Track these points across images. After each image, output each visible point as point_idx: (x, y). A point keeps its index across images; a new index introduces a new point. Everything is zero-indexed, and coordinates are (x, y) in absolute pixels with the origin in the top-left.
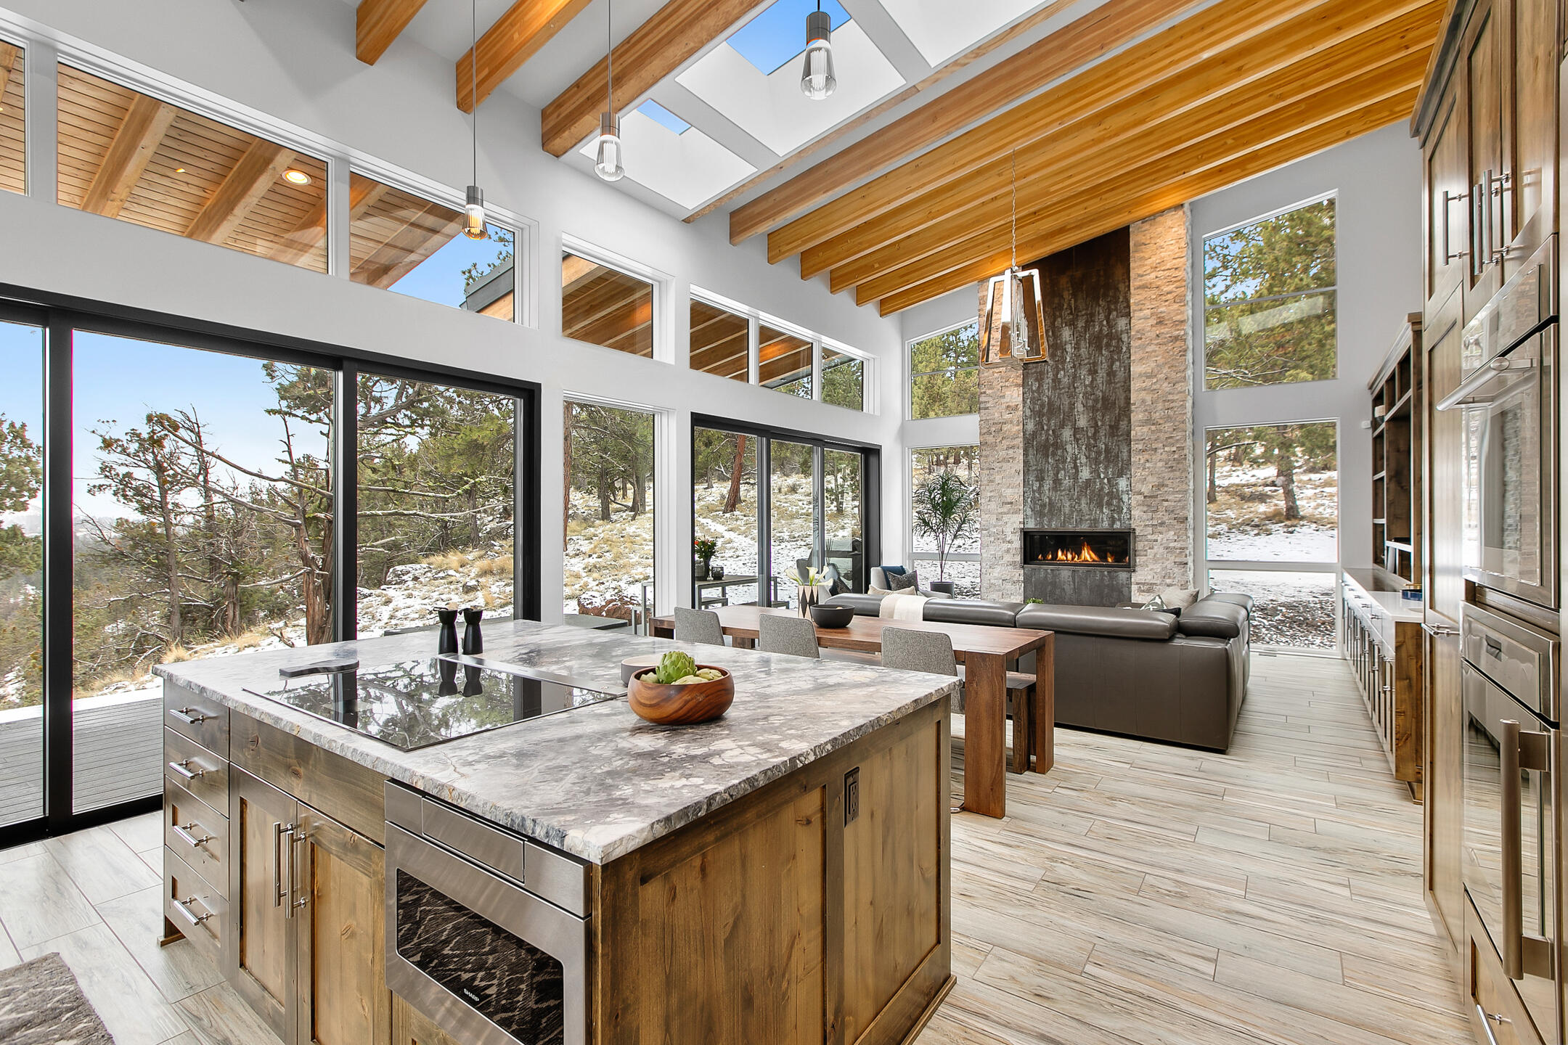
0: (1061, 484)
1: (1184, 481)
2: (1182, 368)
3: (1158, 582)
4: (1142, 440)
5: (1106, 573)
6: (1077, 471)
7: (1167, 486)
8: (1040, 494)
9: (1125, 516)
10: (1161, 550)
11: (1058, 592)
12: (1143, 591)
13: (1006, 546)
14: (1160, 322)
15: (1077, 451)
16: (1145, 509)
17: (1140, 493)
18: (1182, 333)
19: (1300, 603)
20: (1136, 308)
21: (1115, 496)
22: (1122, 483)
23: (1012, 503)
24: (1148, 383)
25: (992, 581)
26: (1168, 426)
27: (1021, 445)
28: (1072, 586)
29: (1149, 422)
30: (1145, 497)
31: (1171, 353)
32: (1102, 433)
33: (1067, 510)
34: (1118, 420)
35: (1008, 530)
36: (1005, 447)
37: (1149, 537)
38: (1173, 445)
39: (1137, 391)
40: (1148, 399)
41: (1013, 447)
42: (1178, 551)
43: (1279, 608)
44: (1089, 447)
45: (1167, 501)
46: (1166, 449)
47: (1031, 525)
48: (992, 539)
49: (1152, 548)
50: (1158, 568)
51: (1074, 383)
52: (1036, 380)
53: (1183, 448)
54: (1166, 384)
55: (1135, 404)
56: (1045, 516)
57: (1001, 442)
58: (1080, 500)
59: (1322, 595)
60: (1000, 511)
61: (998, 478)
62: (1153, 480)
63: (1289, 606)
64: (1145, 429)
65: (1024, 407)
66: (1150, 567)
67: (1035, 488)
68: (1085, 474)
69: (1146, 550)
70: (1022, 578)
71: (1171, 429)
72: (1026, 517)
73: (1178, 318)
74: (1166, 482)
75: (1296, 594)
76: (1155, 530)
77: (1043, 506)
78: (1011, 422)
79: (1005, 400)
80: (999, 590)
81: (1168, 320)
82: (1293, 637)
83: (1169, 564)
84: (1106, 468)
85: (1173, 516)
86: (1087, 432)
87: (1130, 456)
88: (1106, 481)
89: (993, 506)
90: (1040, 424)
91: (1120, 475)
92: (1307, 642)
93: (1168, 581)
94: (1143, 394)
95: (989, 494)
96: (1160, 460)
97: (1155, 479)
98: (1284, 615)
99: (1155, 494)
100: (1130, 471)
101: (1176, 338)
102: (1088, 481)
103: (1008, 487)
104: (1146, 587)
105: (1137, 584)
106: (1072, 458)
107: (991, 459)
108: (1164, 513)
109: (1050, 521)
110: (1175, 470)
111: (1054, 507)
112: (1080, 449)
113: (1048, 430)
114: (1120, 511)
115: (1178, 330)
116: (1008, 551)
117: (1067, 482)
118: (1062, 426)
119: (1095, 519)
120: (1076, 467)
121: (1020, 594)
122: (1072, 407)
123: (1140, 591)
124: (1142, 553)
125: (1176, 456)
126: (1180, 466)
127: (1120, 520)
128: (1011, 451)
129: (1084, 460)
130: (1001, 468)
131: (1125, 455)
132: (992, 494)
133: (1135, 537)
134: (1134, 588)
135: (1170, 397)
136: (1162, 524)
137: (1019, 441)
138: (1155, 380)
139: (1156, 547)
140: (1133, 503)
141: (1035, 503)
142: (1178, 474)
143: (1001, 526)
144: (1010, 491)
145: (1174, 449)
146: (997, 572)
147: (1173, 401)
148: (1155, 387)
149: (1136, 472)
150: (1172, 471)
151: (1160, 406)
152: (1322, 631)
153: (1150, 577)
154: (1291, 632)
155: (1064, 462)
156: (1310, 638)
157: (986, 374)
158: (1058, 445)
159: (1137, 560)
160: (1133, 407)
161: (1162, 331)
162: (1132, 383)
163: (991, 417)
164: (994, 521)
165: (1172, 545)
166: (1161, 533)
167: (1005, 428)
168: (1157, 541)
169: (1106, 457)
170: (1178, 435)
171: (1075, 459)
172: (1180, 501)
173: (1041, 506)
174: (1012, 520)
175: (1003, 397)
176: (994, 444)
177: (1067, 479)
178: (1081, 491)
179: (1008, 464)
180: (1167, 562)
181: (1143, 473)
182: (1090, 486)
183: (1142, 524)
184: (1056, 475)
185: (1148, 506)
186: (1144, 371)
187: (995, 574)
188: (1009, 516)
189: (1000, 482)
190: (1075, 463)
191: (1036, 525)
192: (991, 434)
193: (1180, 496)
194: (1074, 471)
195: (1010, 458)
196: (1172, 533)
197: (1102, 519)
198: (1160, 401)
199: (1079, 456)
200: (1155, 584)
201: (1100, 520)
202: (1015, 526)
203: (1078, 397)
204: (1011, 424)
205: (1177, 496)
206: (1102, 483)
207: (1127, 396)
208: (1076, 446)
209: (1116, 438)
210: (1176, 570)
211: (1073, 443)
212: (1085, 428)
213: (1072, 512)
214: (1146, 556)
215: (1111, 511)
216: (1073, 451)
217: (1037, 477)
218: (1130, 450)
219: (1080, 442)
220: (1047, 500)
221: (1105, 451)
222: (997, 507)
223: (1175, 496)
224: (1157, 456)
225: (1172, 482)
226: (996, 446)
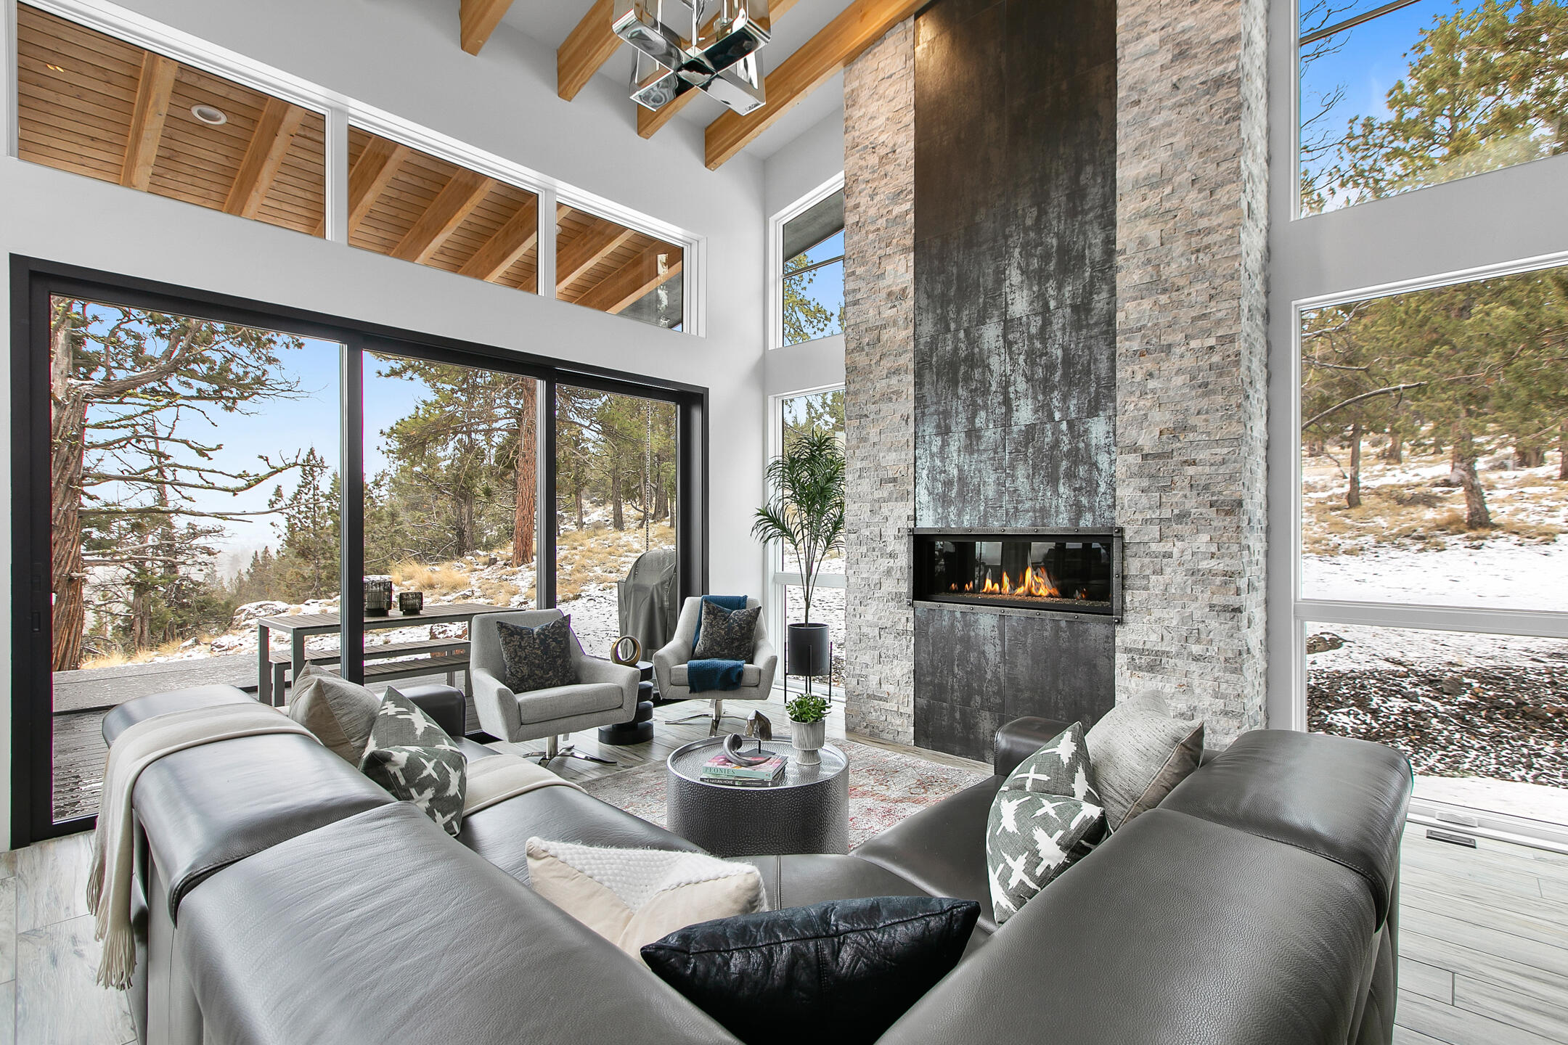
0: (979, 438)
1: (1236, 414)
2: (1232, 149)
3: (1174, 649)
4: (1140, 329)
5: (1063, 624)
6: (1009, 410)
7: (1194, 429)
8: (942, 460)
9: (1102, 501)
10: (1180, 578)
11: (973, 657)
12: (1140, 668)
13: (885, 563)
14: (1182, 54)
15: (1009, 368)
16: (1145, 483)
17: (1134, 449)
18: (1232, 66)
19: (1508, 671)
20: (1129, 36)
21: (1081, 457)
22: (1098, 429)
23: (894, 480)
24: (1153, 199)
25: (864, 630)
26: (1198, 291)
27: (911, 366)
28: (999, 649)
29: (1157, 285)
30: (1145, 457)
31: (1206, 119)
32: (1057, 323)
33: (990, 491)
34: (1090, 291)
35: (890, 532)
36: (885, 372)
37: (1154, 547)
39: (1130, 220)
40: (1153, 235)
41: (897, 372)
42: (1218, 580)
43: (1466, 680)
44: (1032, 357)
45: (1194, 463)
46: (1194, 344)
47: (928, 522)
48: (864, 549)
49: (1161, 572)
50: (1172, 616)
51: (1004, 226)
52: (938, 234)
53: (1231, 339)
54: (1193, 195)
56: (950, 503)
57: (878, 363)
58: (1013, 467)
59: (1551, 656)
60: (877, 495)
61: (873, 433)
62: (1163, 418)
63: (1485, 677)
64: (1146, 304)
65: (916, 290)
66: (1157, 613)
67: (934, 449)
68: (1025, 414)
69: (1146, 577)
70: (911, 626)
71: (1205, 297)
72: (918, 506)
73: (1223, 33)
74: (1193, 421)
75: (1497, 652)
76: (1166, 532)
77: (948, 484)
78: (895, 323)
79: (886, 282)
80: (874, 648)
81: (1200, 44)
82: (1496, 739)
83: (1198, 609)
84: (1065, 398)
85: (1208, 497)
86: (1028, 325)
87: (1113, 369)
88: (1064, 426)
89: (865, 486)
90: (943, 320)
91: (1093, 410)
92: (1525, 751)
93: (1196, 649)
94: (1143, 225)
95: (859, 465)
96: (1179, 371)
97: (1168, 415)
98: (1475, 695)
99: (1168, 448)
100: (1114, 400)
101: (1218, 83)
102: (1030, 431)
103: (890, 449)
104: (1144, 661)
105: (1128, 650)
106: (1000, 383)
107: (862, 398)
108: (1187, 492)
109: (960, 514)
110: (1214, 392)
111: (967, 484)
112: (1014, 363)
113: (957, 330)
114: (1092, 488)
115: (1222, 62)
116: (889, 572)
117: (991, 435)
118: (982, 320)
119: (1043, 509)
120: (1007, 402)
121: (907, 657)
122: (1000, 272)
123: (1134, 667)
124: (1138, 582)
125: (1216, 358)
126: (1226, 381)
127: (1092, 509)
128: (894, 380)
129: (1021, 385)
130: (878, 412)
131: (1103, 367)
132: (864, 464)
133: (1124, 546)
134: (1121, 659)
135: (1203, 223)
136: (1182, 517)
137: (907, 360)
138: (1168, 190)
139: (1168, 570)
140: (1120, 470)
141: (934, 479)
142: (1219, 399)
143: (877, 524)
144: (893, 456)
145: (1211, 341)
146: (871, 613)
147: (1209, 231)
148: (1167, 205)
149: (1128, 403)
150: (1205, 395)
151: (1179, 247)
152: (1556, 730)
153: (1154, 637)
154: (1492, 728)
155: (986, 392)
156: (1532, 742)
158: (976, 361)
159: (1128, 599)
160: (1119, 260)
161: (1185, 74)
162: (1119, 204)
163: (864, 318)
164: (866, 516)
165: (1205, 565)
166: (1179, 537)
167: (886, 335)
168: (1170, 555)
169: (1065, 375)
170: (1220, 309)
171: (1006, 385)
172: (1224, 462)
173: (944, 483)
174: (896, 514)
175: (882, 276)
176: (867, 368)
177: (991, 426)
178: (1018, 451)
179: (890, 404)
180: (1194, 605)
181: (1141, 403)
182: (1033, 440)
183: (1139, 516)
184: (971, 420)
185: (1152, 476)
186: (1144, 174)
187: (869, 617)
188: (891, 504)
189: (876, 440)
190: (1006, 394)
191: (937, 522)
192: (863, 350)
193: (1225, 451)
194: (1003, 411)
195: (893, 393)
196: (1205, 537)
197: (1057, 507)
198: (1180, 235)
199: (1012, 378)
200: (1167, 654)
201: (1053, 510)
202: (900, 525)
203: (1011, 256)
204: (894, 326)
205: (1218, 450)
206: (1057, 431)
207: (1107, 237)
208: (1008, 358)
209: (1084, 332)
210: (1214, 624)
211: (1003, 351)
212: (1024, 319)
213: (1000, 494)
214: (1146, 588)
215: (1075, 490)
216: (1003, 368)
217: (938, 426)
218: (1114, 354)
219: (1015, 348)
220: (955, 472)
221: (1064, 361)
222: (872, 488)
223: (1213, 451)
224: (1174, 362)
225: (1206, 420)
226: (871, 372)
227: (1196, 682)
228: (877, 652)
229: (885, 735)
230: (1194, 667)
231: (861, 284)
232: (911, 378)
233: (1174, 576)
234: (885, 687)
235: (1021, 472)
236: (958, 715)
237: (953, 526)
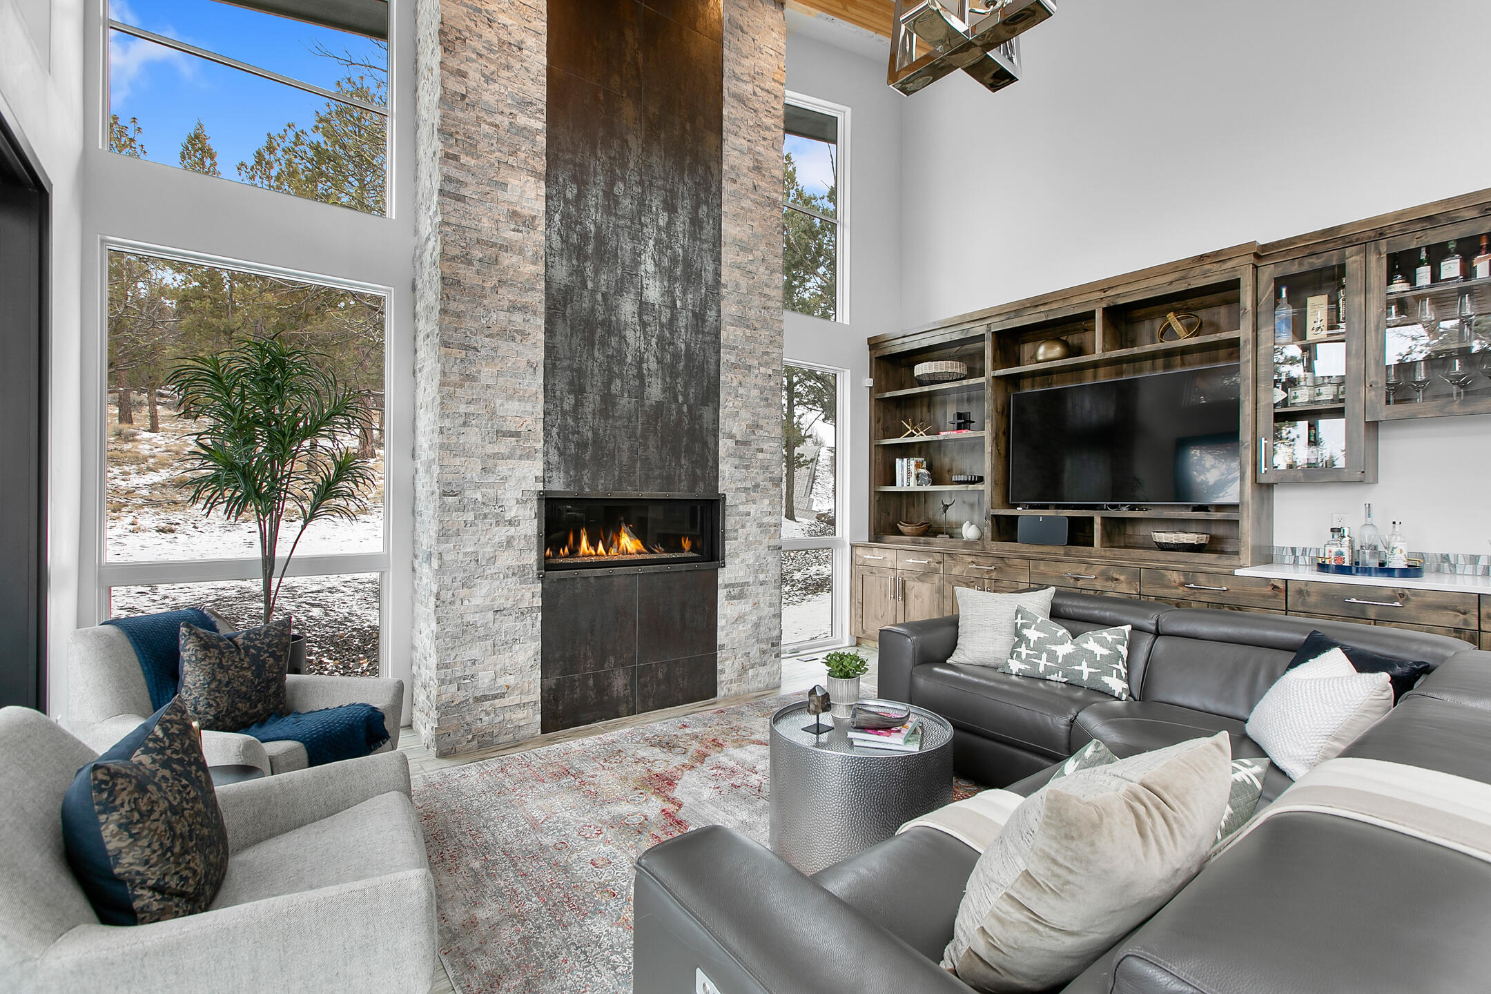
0: (614, 404)
3: (751, 580)
4: (734, 348)
6: (642, 385)
7: (761, 428)
8: (576, 419)
9: (710, 473)
10: (754, 530)
11: (607, 620)
12: (734, 598)
13: (502, 533)
14: (758, 168)
15: (642, 345)
16: (737, 462)
17: (731, 436)
21: (697, 436)
22: (707, 416)
23: (517, 434)
24: (742, 258)
25: (469, 618)
26: (764, 335)
27: (541, 308)
29: (742, 321)
30: (737, 442)
32: (682, 322)
33: (625, 457)
34: (704, 305)
35: (510, 496)
36: (506, 304)
37: (741, 508)
38: (767, 364)
39: (730, 265)
40: (743, 283)
41: (524, 308)
42: (772, 529)
44: (662, 342)
45: (761, 451)
46: (762, 370)
47: (558, 485)
48: (470, 516)
49: (743, 527)
50: (750, 557)
51: (640, 213)
52: (574, 179)
54: (762, 269)
55: (726, 287)
56: (584, 466)
57: (495, 289)
58: (645, 439)
60: (491, 449)
61: (487, 373)
62: (746, 417)
64: (739, 332)
65: (548, 226)
66: (741, 556)
67: (567, 407)
68: (655, 391)
69: (736, 531)
70: (538, 602)
72: (548, 466)
74: (761, 422)
76: (748, 497)
77: (582, 445)
78: (521, 252)
79: (506, 196)
80: (486, 637)
83: (762, 550)
84: (686, 386)
85: (767, 475)
86: (660, 313)
87: (718, 372)
88: (685, 409)
89: (473, 437)
90: (578, 272)
91: (705, 401)
93: (762, 577)
94: (736, 273)
95: (463, 409)
96: (755, 386)
97: (749, 415)
99: (749, 439)
101: (774, 204)
102: (659, 407)
103: (511, 398)
104: (736, 591)
105: (726, 586)
106: (634, 358)
107: (468, 323)
108: (759, 470)
109: (594, 478)
111: (602, 449)
112: (648, 343)
113: (594, 291)
114: (703, 462)
115: (777, 191)
116: (509, 542)
117: (625, 403)
118: (620, 290)
119: (668, 478)
120: (640, 376)
121: (532, 638)
122: (636, 254)
123: (730, 597)
124: (732, 535)
125: (772, 384)
126: (775, 399)
127: (703, 480)
128: (518, 317)
129: (653, 365)
130: (494, 349)
131: (712, 367)
132: (472, 408)
133: (725, 509)
134: (722, 593)
135: (767, 291)
136: (756, 487)
137: (537, 298)
138: (751, 258)
139: (748, 524)
140: (722, 451)
141: (566, 439)
142: (773, 411)
143: (492, 485)
144: (514, 407)
145: (770, 372)
146: (480, 595)
147: (769, 298)
148: (750, 267)
149: (726, 401)
150: (769, 406)
151: (756, 300)
153: (742, 573)
155: (622, 362)
157: (460, 114)
158: (613, 328)
160: (723, 291)
161: (761, 183)
162: (723, 250)
163: (473, 224)
164: (474, 474)
165: (766, 520)
166: (754, 502)
167: (507, 259)
168: (749, 514)
169: (686, 367)
170: (775, 352)
171: (639, 361)
173: (578, 445)
174: (518, 473)
175: (503, 186)
176: (479, 289)
177: (626, 395)
178: (649, 423)
179: (513, 344)
180: (761, 548)
181: (736, 403)
182: (662, 416)
183: (733, 486)
184: (608, 384)
185: (741, 457)
186: (738, 238)
187: (477, 601)
188: (511, 463)
189: (491, 381)
190: (640, 369)
191: (568, 485)
192: (470, 263)
193: (776, 445)
194: (637, 383)
195: (516, 331)
196: (766, 502)
197: (680, 476)
198: (757, 292)
199: (646, 356)
200: (747, 584)
201: (677, 478)
202: (524, 486)
203: (646, 245)
204: (519, 254)
205: (772, 444)
206: (680, 412)
207: (716, 269)
208: (642, 338)
209: (701, 336)
210: (770, 559)
211: (638, 328)
212: (657, 306)
213: (633, 460)
214: (736, 539)
215: (693, 462)
216: (638, 344)
217: (571, 383)
218: (719, 360)
219: (648, 329)
220: (590, 434)
221: (686, 354)
222: (483, 440)
223: (770, 444)
224: (751, 380)
225: (768, 423)
226: (485, 297)
227: (762, 600)
228: (489, 643)
229: (501, 739)
230: (761, 590)
231: (470, 180)
232: (541, 322)
233: (752, 529)
234: (501, 681)
235: (651, 442)
236: (591, 682)
237: (587, 490)
